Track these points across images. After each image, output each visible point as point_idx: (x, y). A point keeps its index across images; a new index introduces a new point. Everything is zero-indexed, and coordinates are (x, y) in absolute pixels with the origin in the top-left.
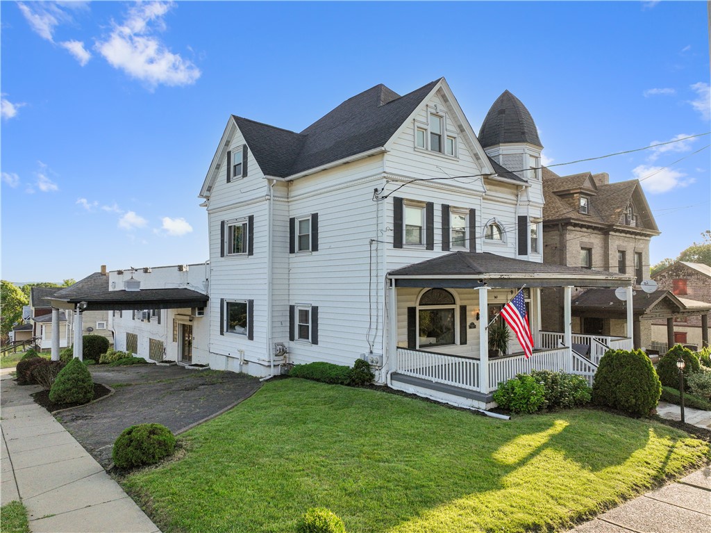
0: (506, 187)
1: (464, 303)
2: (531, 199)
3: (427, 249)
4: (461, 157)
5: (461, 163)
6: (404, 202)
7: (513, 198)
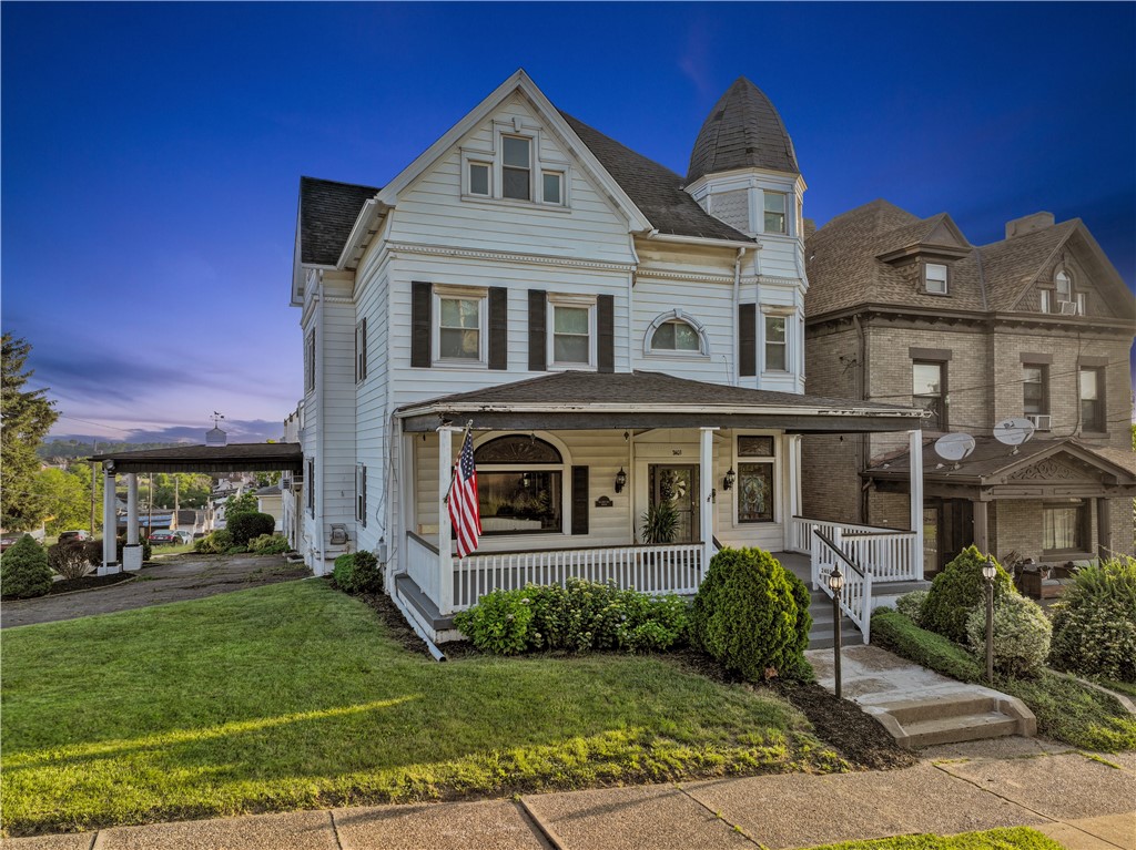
0: (708, 253)
1: (580, 461)
2: (764, 272)
3: (490, 368)
4: (575, 205)
5: (575, 214)
6: (435, 289)
7: (725, 271)
